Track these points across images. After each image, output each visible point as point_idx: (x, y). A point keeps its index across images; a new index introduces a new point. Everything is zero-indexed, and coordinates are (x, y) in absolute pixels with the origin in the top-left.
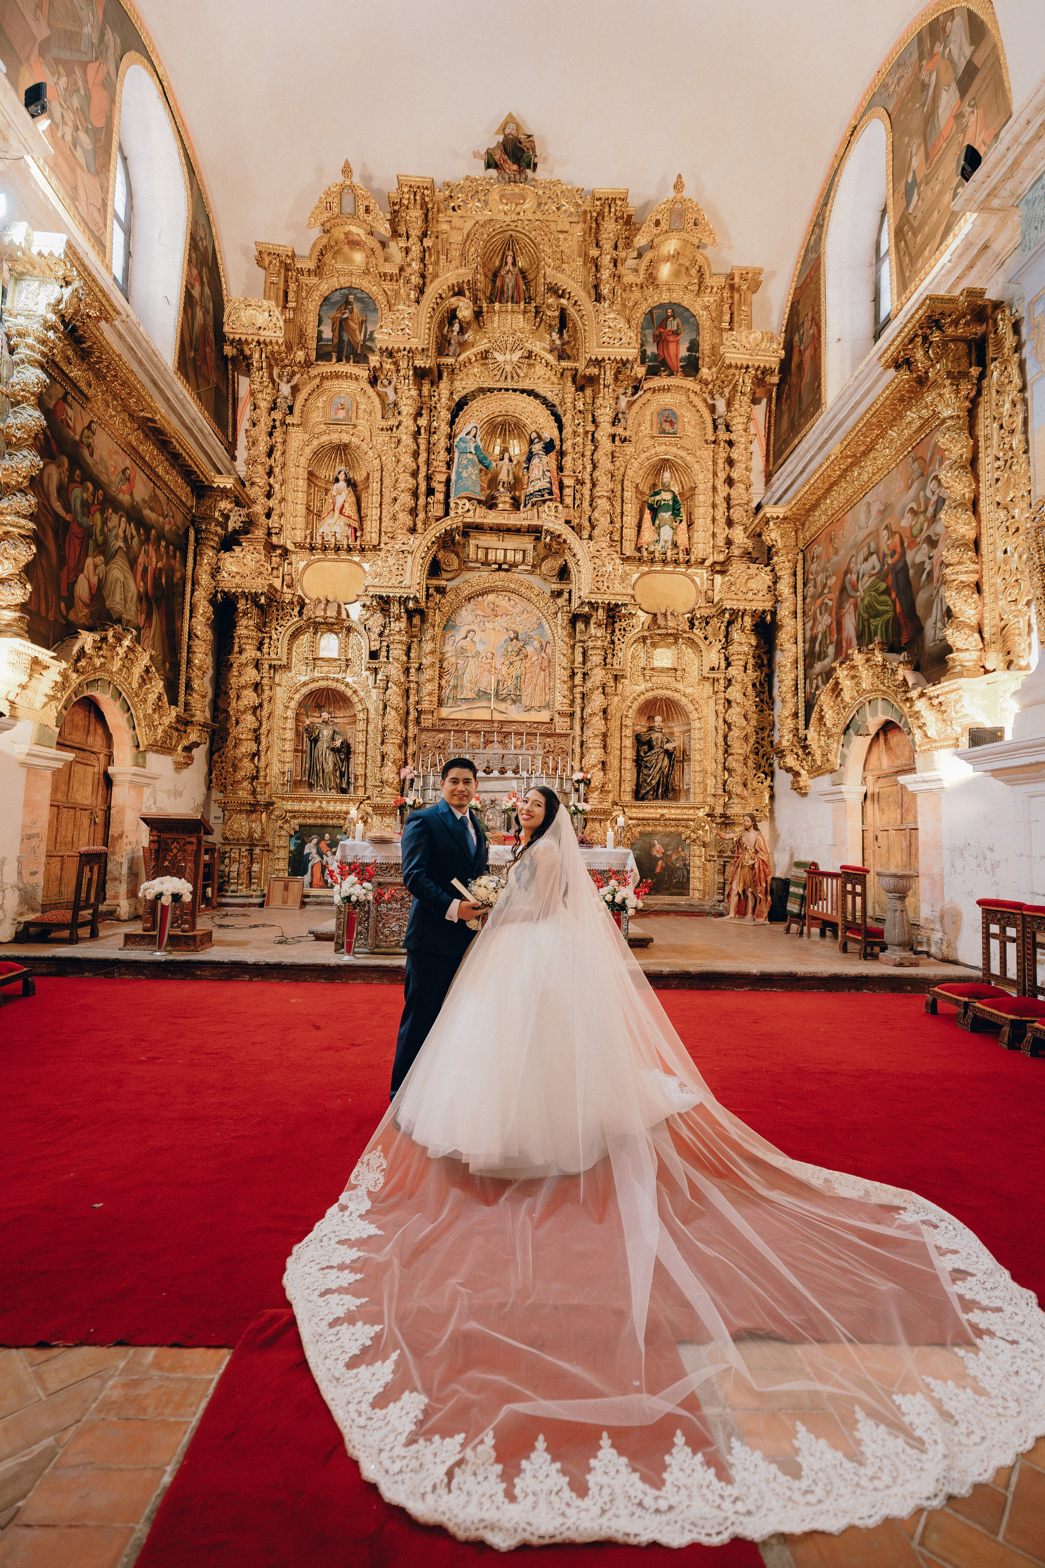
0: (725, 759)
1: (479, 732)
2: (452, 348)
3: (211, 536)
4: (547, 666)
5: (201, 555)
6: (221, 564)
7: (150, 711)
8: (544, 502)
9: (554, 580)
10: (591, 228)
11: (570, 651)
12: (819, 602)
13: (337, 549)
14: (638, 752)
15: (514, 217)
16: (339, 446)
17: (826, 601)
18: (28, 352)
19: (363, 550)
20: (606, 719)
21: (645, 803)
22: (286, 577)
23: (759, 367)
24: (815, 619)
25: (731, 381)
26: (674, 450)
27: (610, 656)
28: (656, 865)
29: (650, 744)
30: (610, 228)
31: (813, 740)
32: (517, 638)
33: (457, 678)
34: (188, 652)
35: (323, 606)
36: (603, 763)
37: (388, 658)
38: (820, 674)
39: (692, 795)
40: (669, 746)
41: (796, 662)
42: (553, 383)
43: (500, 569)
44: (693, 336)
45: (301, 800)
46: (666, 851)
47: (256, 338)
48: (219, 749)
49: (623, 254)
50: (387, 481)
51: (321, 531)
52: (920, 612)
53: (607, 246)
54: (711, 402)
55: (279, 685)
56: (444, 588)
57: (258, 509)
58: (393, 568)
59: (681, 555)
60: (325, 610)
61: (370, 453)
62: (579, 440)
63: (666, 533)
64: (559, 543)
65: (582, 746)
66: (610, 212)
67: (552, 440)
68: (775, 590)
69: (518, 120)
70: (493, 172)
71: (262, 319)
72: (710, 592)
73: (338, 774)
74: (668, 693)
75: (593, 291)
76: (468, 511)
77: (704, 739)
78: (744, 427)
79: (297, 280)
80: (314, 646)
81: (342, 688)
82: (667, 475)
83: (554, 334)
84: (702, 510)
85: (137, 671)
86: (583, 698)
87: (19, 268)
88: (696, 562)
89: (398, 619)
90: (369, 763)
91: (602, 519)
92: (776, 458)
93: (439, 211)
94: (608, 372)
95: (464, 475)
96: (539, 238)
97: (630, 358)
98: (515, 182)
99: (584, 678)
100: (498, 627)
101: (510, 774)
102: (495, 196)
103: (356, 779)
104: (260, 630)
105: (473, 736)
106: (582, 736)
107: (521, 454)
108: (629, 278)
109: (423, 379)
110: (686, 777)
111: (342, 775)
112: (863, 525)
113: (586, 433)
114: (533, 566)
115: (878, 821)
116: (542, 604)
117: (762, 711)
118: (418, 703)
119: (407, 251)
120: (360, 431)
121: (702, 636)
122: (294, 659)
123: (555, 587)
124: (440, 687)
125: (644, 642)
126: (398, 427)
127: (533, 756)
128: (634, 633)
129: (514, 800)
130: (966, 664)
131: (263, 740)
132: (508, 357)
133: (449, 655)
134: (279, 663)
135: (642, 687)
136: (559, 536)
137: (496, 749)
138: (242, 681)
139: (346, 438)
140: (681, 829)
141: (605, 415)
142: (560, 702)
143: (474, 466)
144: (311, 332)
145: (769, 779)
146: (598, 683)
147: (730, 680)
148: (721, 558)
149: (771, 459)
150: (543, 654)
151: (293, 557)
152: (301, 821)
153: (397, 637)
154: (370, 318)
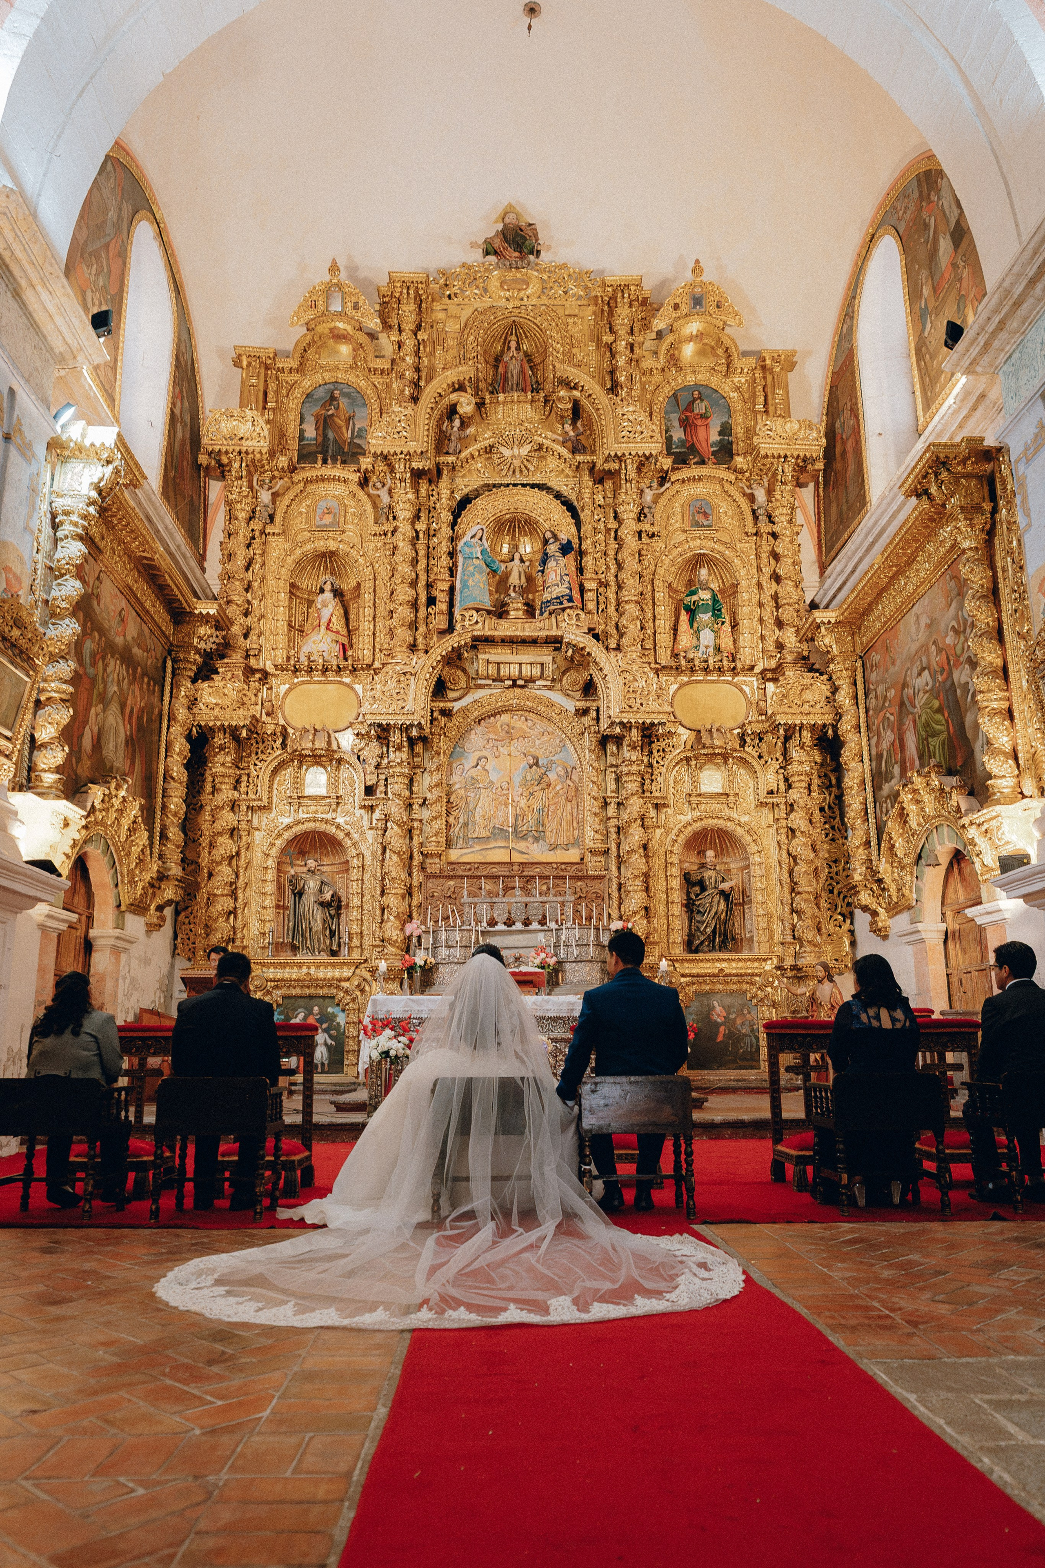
0: (792, 899)
1: (498, 877)
2: (452, 445)
3: (190, 666)
4: (575, 795)
5: (178, 687)
6: (198, 696)
7: (133, 866)
8: (564, 610)
9: (578, 695)
10: (603, 311)
11: (600, 777)
12: (881, 715)
13: (325, 670)
14: (688, 894)
15: (518, 303)
16: (323, 555)
17: (888, 715)
18: (72, 528)
19: (355, 670)
20: (647, 856)
21: (701, 956)
22: (267, 704)
23: (798, 456)
24: (879, 734)
25: (770, 469)
26: (711, 544)
27: (648, 782)
28: (717, 1033)
29: (702, 885)
30: (624, 314)
31: (886, 873)
32: (537, 764)
33: (467, 813)
34: (163, 796)
35: (311, 737)
36: (646, 909)
37: (386, 793)
38: (888, 797)
39: (756, 944)
40: (725, 886)
41: (863, 782)
42: (567, 476)
43: (514, 685)
44: (725, 419)
45: (284, 965)
46: (729, 1014)
47: (237, 449)
48: (187, 908)
49: (641, 339)
50: (382, 593)
51: (305, 650)
52: (969, 734)
53: (622, 332)
54: (748, 491)
55: (258, 829)
56: (451, 711)
57: (236, 629)
58: (394, 693)
59: (725, 663)
60: (313, 741)
61: (361, 560)
62: (600, 537)
63: (707, 637)
64: (583, 656)
65: (619, 889)
66: (623, 297)
67: (569, 542)
68: (835, 701)
69: (518, 209)
70: (492, 259)
71: (244, 429)
72: (762, 703)
73: (328, 932)
74: (720, 823)
75: (607, 378)
76: (477, 622)
77: (765, 876)
78: (788, 518)
79: (277, 379)
80: (298, 783)
81: (332, 830)
82: (704, 572)
83: (566, 426)
84: (746, 610)
85: (126, 823)
86: (618, 833)
87: (67, 453)
88: (743, 669)
89: (399, 748)
90: (365, 918)
91: (631, 626)
92: (829, 549)
93: (433, 301)
94: (630, 467)
95: (470, 583)
96: (545, 324)
97: (654, 453)
98: (517, 268)
99: (618, 808)
100: (514, 753)
101: (535, 926)
102: (494, 284)
103: (350, 939)
104: (237, 767)
105: (489, 881)
106: (619, 877)
107: (533, 552)
108: (648, 363)
109: (420, 478)
110: (748, 923)
111: (332, 934)
112: (915, 637)
113: (608, 530)
114: (553, 680)
115: (961, 962)
116: (565, 724)
117: (833, 840)
118: (421, 845)
119: (400, 345)
120: (349, 537)
121: (756, 755)
122: (275, 799)
123: (581, 705)
124: (448, 826)
125: (688, 764)
126: (393, 534)
127: (563, 904)
128: (676, 754)
129: (543, 955)
130: (1005, 790)
131: (240, 895)
132: (516, 451)
133: (457, 786)
134: (259, 803)
135: (688, 817)
136: (583, 649)
137: (518, 897)
138: (218, 826)
139: (332, 545)
140: (745, 987)
141: (628, 512)
142: (591, 839)
143: (480, 573)
144: (292, 430)
145: (848, 921)
146: (635, 815)
147: (792, 805)
148: (773, 664)
149: (824, 549)
150: (569, 782)
151: (273, 681)
152: (284, 991)
153: (398, 769)
154: (358, 415)
